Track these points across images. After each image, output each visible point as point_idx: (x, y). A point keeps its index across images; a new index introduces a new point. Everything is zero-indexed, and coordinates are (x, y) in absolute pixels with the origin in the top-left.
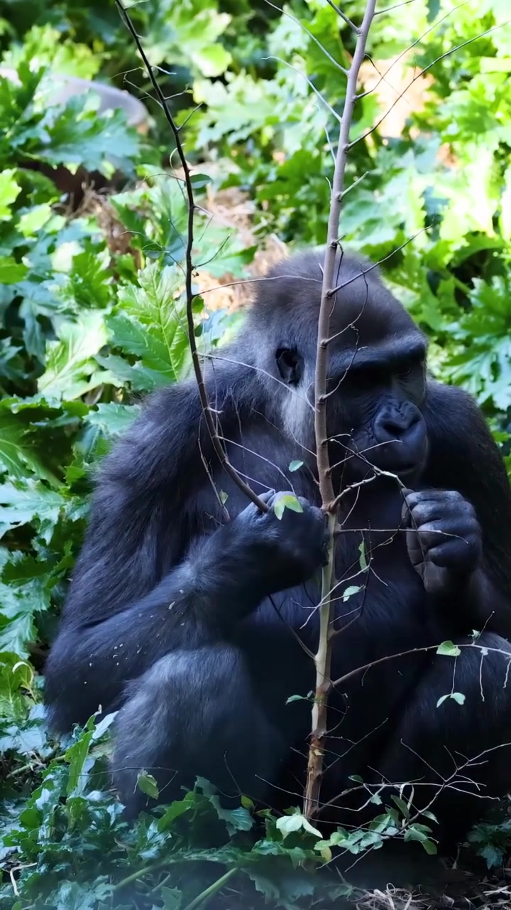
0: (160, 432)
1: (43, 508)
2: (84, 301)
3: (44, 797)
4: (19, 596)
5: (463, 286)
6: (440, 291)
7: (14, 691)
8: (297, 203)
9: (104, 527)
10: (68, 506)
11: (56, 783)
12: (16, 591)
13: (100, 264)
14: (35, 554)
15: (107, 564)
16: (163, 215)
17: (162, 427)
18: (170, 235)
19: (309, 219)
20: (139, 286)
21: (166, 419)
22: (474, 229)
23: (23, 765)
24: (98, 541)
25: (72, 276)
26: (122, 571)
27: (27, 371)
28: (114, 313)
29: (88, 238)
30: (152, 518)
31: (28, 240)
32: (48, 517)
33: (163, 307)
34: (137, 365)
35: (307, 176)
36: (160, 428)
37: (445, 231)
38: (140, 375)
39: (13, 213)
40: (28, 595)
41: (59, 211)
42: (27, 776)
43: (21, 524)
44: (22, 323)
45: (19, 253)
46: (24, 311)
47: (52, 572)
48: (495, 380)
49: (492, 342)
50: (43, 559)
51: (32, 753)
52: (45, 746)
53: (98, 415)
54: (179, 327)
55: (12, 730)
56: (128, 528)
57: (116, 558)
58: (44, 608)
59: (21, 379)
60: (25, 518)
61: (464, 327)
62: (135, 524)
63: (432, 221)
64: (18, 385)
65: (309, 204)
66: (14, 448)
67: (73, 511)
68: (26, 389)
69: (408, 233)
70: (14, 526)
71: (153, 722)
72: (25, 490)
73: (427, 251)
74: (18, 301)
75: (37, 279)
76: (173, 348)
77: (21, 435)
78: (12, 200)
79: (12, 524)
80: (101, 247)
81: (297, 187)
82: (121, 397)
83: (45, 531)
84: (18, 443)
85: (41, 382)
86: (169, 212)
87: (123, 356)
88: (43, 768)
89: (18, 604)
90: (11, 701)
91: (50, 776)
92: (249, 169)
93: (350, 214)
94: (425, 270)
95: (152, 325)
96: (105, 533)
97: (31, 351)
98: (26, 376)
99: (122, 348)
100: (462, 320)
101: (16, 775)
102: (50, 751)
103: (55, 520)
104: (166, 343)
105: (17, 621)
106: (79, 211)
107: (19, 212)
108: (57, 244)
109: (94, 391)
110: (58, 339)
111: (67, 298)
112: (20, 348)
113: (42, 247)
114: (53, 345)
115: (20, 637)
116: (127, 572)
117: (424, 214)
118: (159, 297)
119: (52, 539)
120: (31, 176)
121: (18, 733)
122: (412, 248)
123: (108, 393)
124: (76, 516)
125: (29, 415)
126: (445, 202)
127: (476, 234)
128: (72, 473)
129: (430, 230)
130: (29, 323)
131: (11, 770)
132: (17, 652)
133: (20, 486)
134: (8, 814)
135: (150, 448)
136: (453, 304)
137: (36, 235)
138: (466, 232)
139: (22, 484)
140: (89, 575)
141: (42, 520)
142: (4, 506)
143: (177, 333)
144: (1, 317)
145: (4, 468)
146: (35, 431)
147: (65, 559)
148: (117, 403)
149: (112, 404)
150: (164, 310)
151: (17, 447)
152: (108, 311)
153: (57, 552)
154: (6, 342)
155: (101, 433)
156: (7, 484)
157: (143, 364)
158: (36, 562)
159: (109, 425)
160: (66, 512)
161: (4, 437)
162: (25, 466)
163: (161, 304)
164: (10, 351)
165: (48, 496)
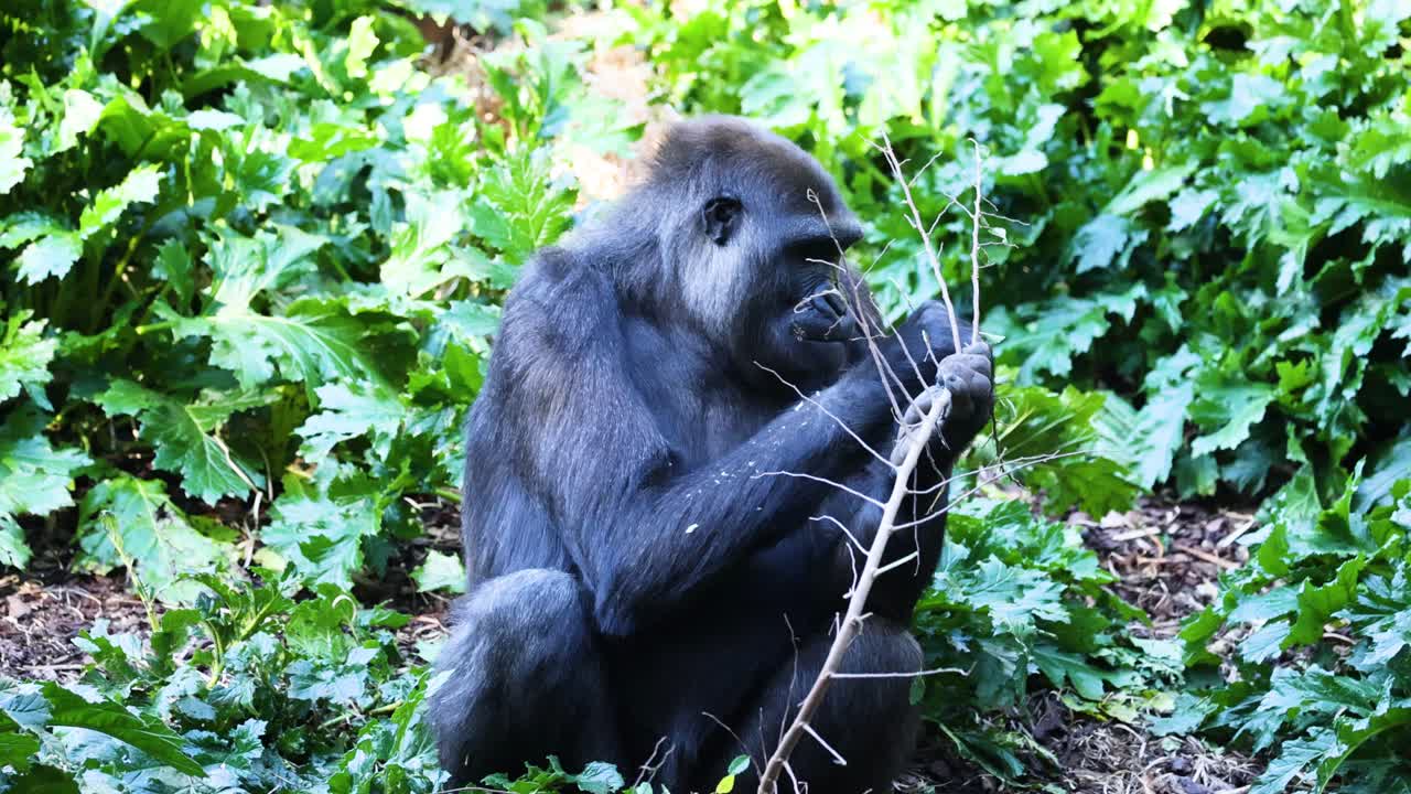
1: (381, 418)
2: (440, 180)
3: (358, 761)
4: (346, 516)
5: (883, 179)
6: (854, 184)
7: (333, 629)
8: (699, 69)
10: (410, 417)
11: (375, 745)
12: (343, 510)
13: (462, 137)
14: (367, 468)
16: (541, 80)
18: (548, 103)
19: (712, 88)
22: (899, 114)
23: (338, 715)
25: (430, 149)
27: (373, 253)
28: (474, 198)
29: (453, 103)
31: (384, 101)
32: (385, 430)
33: (532, 193)
34: (498, 258)
35: (711, 39)
37: (866, 113)
38: (500, 271)
39: (368, 68)
40: (356, 515)
41: (421, 67)
42: (341, 729)
43: (354, 436)
44: (369, 196)
45: (372, 115)
46: (370, 184)
47: (385, 492)
48: (912, 293)
49: (911, 248)
50: (376, 475)
51: (351, 702)
52: (366, 695)
53: (452, 315)
54: (549, 219)
55: (327, 675)
58: (374, 533)
59: (365, 261)
60: (358, 430)
61: (881, 229)
63: (851, 101)
64: (363, 268)
65: (713, 71)
66: (348, 352)
67: (414, 424)
68: (370, 272)
69: (821, 114)
70: (347, 438)
71: (472, 659)
72: (361, 395)
73: (843, 137)
74: (366, 171)
75: (390, 146)
77: (359, 338)
78: (369, 54)
79: (343, 435)
80: (467, 114)
81: (700, 51)
82: (476, 292)
83: (381, 444)
84: (355, 347)
85: (386, 270)
86: (548, 75)
87: (483, 248)
88: (360, 721)
89: (344, 525)
90: (329, 640)
91: (366, 737)
92: (646, 25)
93: (759, 87)
94: (842, 157)
95: (517, 215)
97: (379, 231)
98: (371, 259)
99: (482, 239)
100: (879, 220)
101: (329, 727)
102: (370, 700)
103: (393, 434)
104: (532, 236)
105: (341, 544)
106: (447, 63)
107: (374, 67)
108: (416, 107)
109: (449, 283)
110: (406, 221)
111: (421, 176)
112: (366, 226)
113: (402, 107)
114: (400, 228)
115: (344, 564)
117: (843, 93)
118: (526, 184)
119: (389, 456)
120: (394, 22)
121: (333, 679)
122: (824, 132)
123: (462, 290)
124: (416, 432)
125: (367, 318)
126: (870, 80)
127: (900, 119)
128: (418, 380)
129: (850, 111)
130: (377, 197)
131: (324, 721)
132: (339, 583)
133: (356, 390)
134: (316, 773)
136: (868, 199)
137: (394, 95)
138: (888, 116)
139: (361, 388)
141: (378, 432)
142: (336, 411)
143: (545, 226)
144: (347, 189)
145: (335, 373)
146: (376, 334)
147: (401, 476)
148: (473, 301)
149: (467, 301)
150: (533, 199)
151: (353, 350)
152: (469, 193)
153: (393, 469)
154: (352, 217)
155: (451, 336)
156: (340, 385)
157: (506, 259)
158: (368, 477)
159: (461, 328)
160: (406, 425)
161: (339, 338)
162: (360, 374)
163: (529, 191)
164: (355, 228)
165: (387, 403)
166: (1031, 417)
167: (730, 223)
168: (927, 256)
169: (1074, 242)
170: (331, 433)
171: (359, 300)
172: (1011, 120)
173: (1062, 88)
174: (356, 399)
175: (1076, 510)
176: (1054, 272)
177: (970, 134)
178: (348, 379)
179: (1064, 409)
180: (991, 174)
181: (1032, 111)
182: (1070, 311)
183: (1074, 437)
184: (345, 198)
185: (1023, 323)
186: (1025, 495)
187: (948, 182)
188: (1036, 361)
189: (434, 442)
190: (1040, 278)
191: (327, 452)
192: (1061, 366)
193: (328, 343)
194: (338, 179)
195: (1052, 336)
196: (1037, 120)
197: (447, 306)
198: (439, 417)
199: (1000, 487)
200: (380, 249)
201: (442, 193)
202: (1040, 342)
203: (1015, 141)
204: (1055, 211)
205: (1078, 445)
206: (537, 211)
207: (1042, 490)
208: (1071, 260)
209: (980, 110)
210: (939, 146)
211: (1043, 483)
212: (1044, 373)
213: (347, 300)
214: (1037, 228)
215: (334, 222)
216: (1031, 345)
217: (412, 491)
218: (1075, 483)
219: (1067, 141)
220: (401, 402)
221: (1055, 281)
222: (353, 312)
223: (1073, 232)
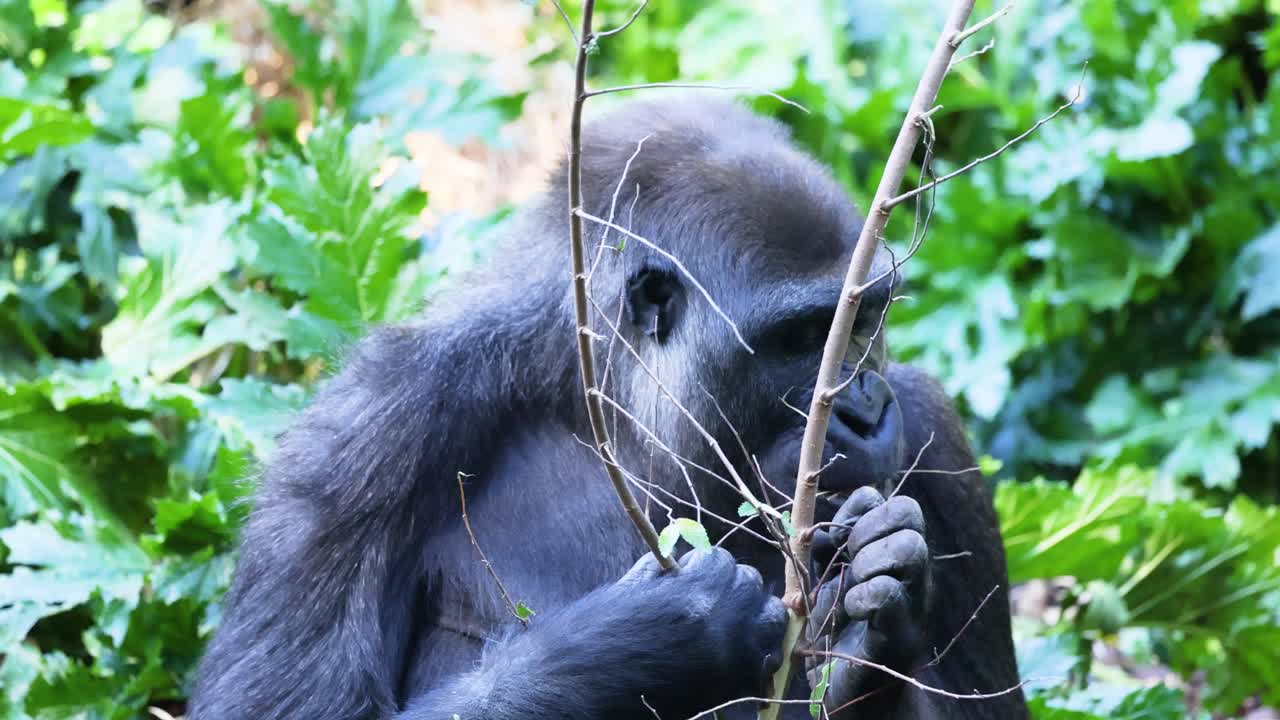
0: (385, 409)
1: (112, 575)
2: (198, 189)
9: (266, 585)
10: (159, 572)
13: (231, 115)
14: (89, 660)
15: (271, 652)
16: (354, 25)
17: (388, 398)
18: (368, 62)
20: (304, 161)
21: (395, 386)
24: (253, 610)
25: (178, 138)
26: (301, 666)
27: (87, 312)
28: (255, 211)
29: (210, 66)
30: (366, 566)
31: (98, 64)
32: (119, 595)
33: (349, 202)
34: (297, 311)
36: (383, 401)
38: (303, 329)
39: (69, 11)
41: (157, 8)
43: (67, 606)
44: (76, 221)
45: (78, 87)
46: (81, 199)
47: (122, 697)
48: (971, 359)
49: (968, 286)
50: (105, 673)
53: (224, 404)
54: (379, 242)
56: (316, 584)
57: (290, 641)
59: (74, 328)
60: (73, 597)
62: (330, 578)
63: (859, 52)
64: (70, 337)
66: (53, 470)
67: (167, 582)
68: (84, 344)
69: (813, 75)
70: (54, 610)
72: (76, 539)
74: (71, 180)
75: (108, 137)
76: (363, 281)
77: (70, 448)
79: (49, 605)
80: (234, 84)
82: (262, 368)
83: (112, 620)
84: (63, 461)
86: (366, 19)
87: (274, 293)
93: (711, 32)
94: (850, 143)
96: (267, 597)
97: (95, 277)
98: (84, 322)
99: (271, 277)
103: (133, 602)
104: (354, 272)
107: (80, 8)
108: (150, 75)
109: (212, 357)
110: (142, 255)
111: (166, 182)
112: (74, 269)
113: (123, 77)
114: (132, 266)
116: (313, 667)
118: (341, 185)
119: (125, 638)
123: (241, 362)
124: (172, 595)
125: (83, 414)
128: (168, 512)
130: (91, 221)
133: (68, 531)
135: (363, 440)
137: (111, 53)
139: (73, 528)
140: (235, 674)
141: (107, 599)
142: (35, 568)
143: (375, 253)
144: (40, 208)
145: (32, 507)
146: (98, 440)
147: (146, 670)
148: (257, 378)
149: (249, 380)
150: (353, 208)
151: (61, 469)
152: (245, 206)
153: (132, 661)
154: (50, 255)
155: (223, 440)
156: (42, 525)
157: (308, 309)
158: (92, 677)
159: (240, 425)
160: (154, 586)
161: (37, 448)
162: (74, 506)
163: (345, 197)
164: (55, 272)
165: (121, 552)
166: (1178, 552)
167: (669, 306)
168: (994, 297)
169: (1239, 266)
170: (29, 603)
171: (67, 385)
172: (1128, 71)
173: (1211, 18)
174: (71, 548)
175: (1257, 706)
176: (1206, 317)
177: (1060, 100)
178: (55, 514)
179: (1231, 537)
180: (1098, 160)
181: (1164, 55)
182: (1233, 380)
183: (1250, 582)
184: (37, 225)
185: (1156, 402)
186: (1172, 681)
187: (1027, 176)
188: (1181, 461)
189: (199, 614)
190: (1180, 331)
191: (22, 634)
192: (1223, 470)
193: (22, 458)
194: (25, 193)
195: (1203, 421)
196: (1172, 69)
197: (215, 390)
198: (207, 569)
199: (1129, 671)
200: (99, 306)
201: (201, 209)
202: (1184, 433)
203: (1135, 107)
204: (1206, 221)
205: (1258, 596)
206: (361, 227)
207: (1199, 674)
208: (1232, 297)
209: (1074, 59)
210: (1010, 119)
211: (1200, 660)
212: (1193, 481)
213: (48, 384)
214: (1176, 246)
215: (20, 264)
216: (1170, 439)
217: (162, 695)
218: (1255, 659)
219: (1221, 105)
220: (144, 549)
221: (1207, 333)
222: (60, 404)
223: (1234, 252)
